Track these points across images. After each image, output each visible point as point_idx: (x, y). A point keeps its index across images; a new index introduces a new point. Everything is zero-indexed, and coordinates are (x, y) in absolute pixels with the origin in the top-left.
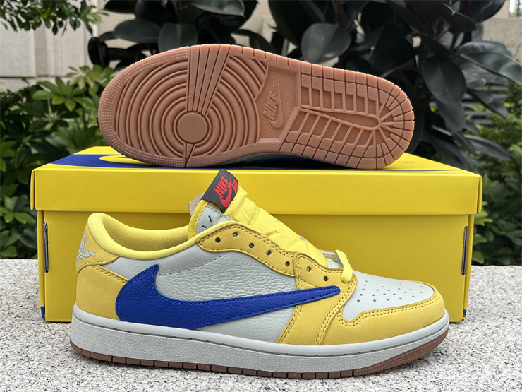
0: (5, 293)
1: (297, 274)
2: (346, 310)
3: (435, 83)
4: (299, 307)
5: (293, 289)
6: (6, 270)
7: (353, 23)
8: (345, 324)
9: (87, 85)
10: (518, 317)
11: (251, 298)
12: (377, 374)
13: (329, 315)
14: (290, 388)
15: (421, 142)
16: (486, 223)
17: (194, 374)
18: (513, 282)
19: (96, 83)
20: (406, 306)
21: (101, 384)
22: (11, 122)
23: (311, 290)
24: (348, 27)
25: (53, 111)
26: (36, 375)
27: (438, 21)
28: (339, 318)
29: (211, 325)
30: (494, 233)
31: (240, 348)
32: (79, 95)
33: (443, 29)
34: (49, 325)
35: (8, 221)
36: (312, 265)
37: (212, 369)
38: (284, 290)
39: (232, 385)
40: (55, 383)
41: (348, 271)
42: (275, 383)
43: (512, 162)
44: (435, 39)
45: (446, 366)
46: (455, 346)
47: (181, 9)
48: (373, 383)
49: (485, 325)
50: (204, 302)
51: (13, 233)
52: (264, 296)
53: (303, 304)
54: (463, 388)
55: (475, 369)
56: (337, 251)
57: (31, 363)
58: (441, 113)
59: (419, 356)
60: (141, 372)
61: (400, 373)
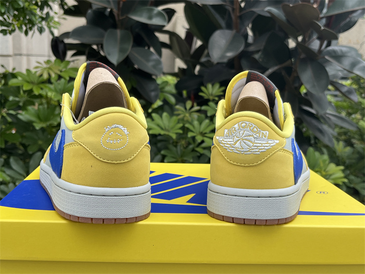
7: (246, 29)
9: (50, 75)
19: (56, 74)
24: (242, 31)
25: (24, 93)
27: (309, 32)
32: (43, 82)
33: (313, 37)
43: (358, 131)
47: (121, 18)
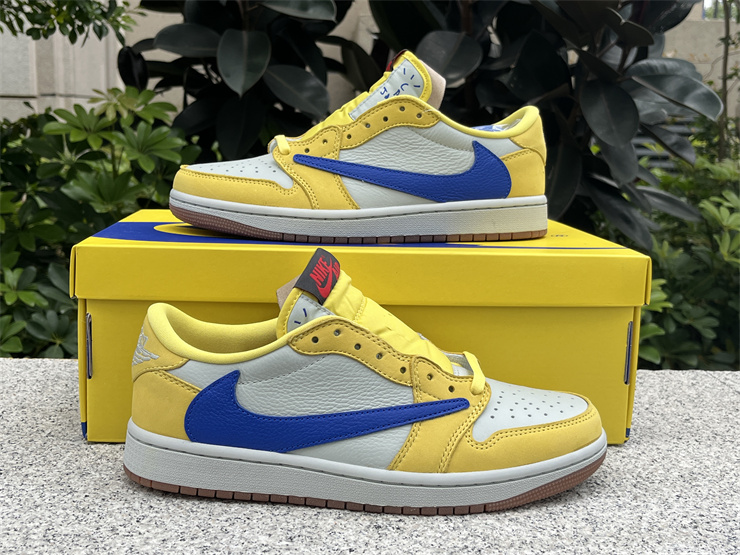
0: (29, 405)
1: (415, 383)
2: (477, 428)
3: (597, 116)
4: (418, 424)
5: (409, 402)
6: (26, 374)
7: (487, 29)
8: (475, 446)
9: (119, 115)
10: (697, 438)
11: (357, 413)
12: (515, 509)
13: (455, 435)
14: (406, 526)
15: (577, 196)
16: (665, 309)
17: (284, 509)
18: (692, 392)
19: (130, 112)
20: (553, 424)
21: (167, 521)
22: (10, 163)
23: (432, 403)
24: (479, 34)
25: (71, 150)
26: (84, 510)
27: (602, 31)
28: (468, 439)
29: (306, 446)
30: (676, 322)
31: (343, 476)
32: (107, 129)
33: (609, 41)
34: (93, 446)
35: (9, 303)
36: (434, 371)
37: (306, 503)
38: (398, 404)
39: (333, 522)
40: (109, 520)
41: (480, 380)
42: (387, 520)
43: (702, 224)
44: (597, 56)
45: (602, 500)
46: (614, 474)
47: (249, 9)
48: (510, 520)
49: (655, 447)
50: (297, 418)
51: (16, 319)
52: (373, 411)
53: (422, 421)
54: (622, 527)
55: (639, 503)
56: (466, 353)
57: (76, 494)
58: (604, 157)
59: (568, 487)
60: (217, 507)
61: (544, 509)
